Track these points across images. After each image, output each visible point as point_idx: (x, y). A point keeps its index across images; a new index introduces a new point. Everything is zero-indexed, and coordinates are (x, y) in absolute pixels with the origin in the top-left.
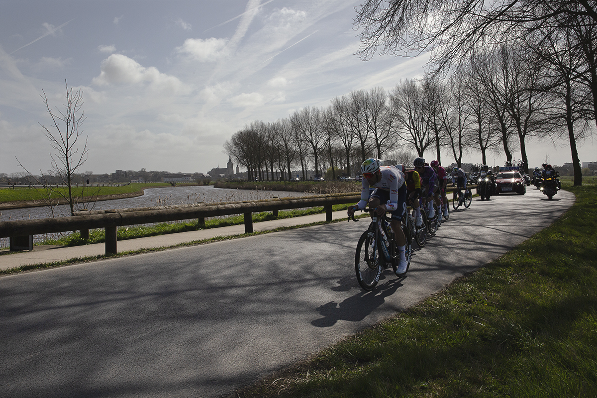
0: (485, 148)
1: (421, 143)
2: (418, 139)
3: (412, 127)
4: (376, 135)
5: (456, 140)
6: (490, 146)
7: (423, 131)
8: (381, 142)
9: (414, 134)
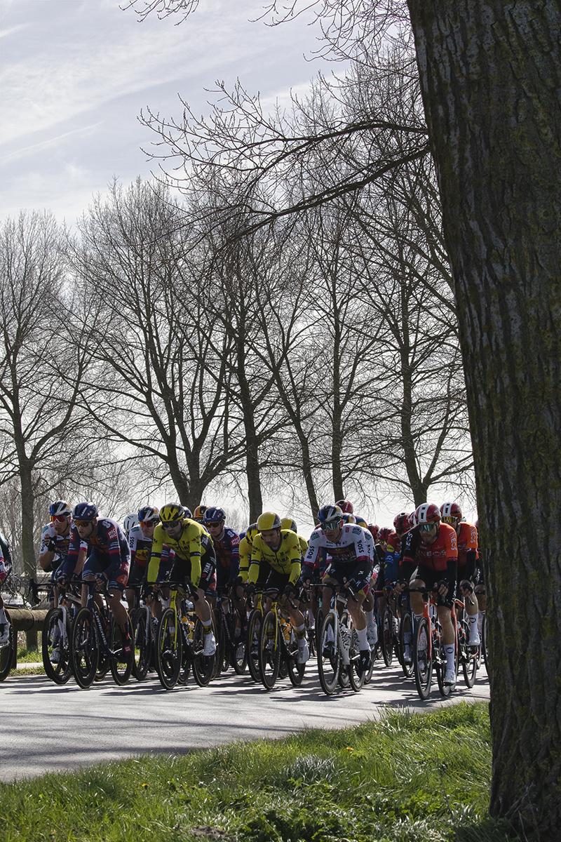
0: (429, 481)
1: (193, 459)
2: (179, 442)
3: (156, 387)
4: (16, 417)
5: (321, 446)
6: (444, 473)
7: (203, 408)
8: (36, 449)
9: (165, 419)
